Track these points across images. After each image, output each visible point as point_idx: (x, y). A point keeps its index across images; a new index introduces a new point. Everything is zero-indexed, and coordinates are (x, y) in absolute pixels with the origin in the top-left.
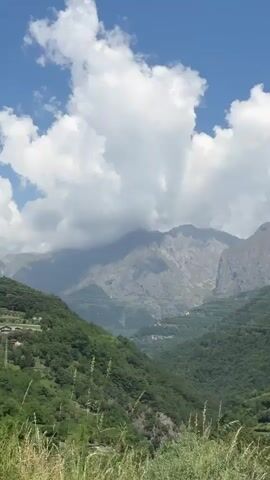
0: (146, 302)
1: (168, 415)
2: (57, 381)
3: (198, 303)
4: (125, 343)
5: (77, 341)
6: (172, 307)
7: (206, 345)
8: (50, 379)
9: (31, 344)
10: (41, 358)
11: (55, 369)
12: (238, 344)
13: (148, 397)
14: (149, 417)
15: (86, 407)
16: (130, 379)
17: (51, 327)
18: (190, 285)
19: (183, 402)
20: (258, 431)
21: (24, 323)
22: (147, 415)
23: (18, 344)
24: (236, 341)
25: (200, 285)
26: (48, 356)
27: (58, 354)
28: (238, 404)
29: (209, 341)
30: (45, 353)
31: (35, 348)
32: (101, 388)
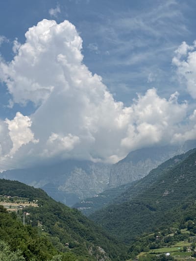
0: (76, 191)
1: (102, 247)
2: (50, 233)
3: (101, 191)
4: (77, 211)
5: (57, 211)
6: (88, 193)
7: (111, 211)
8: (46, 232)
9: (34, 214)
10: (40, 221)
11: (49, 226)
12: (127, 210)
13: (92, 239)
14: (94, 249)
15: (66, 245)
16: (83, 230)
17: (43, 205)
18: (97, 182)
19: (108, 240)
20: (151, 253)
21: (29, 203)
22: (93, 248)
23: (27, 214)
24: (126, 209)
25: (102, 182)
26: (44, 219)
27: (48, 218)
28: (137, 241)
29: (112, 209)
30: (42, 218)
31: (36, 215)
32: (70, 235)
